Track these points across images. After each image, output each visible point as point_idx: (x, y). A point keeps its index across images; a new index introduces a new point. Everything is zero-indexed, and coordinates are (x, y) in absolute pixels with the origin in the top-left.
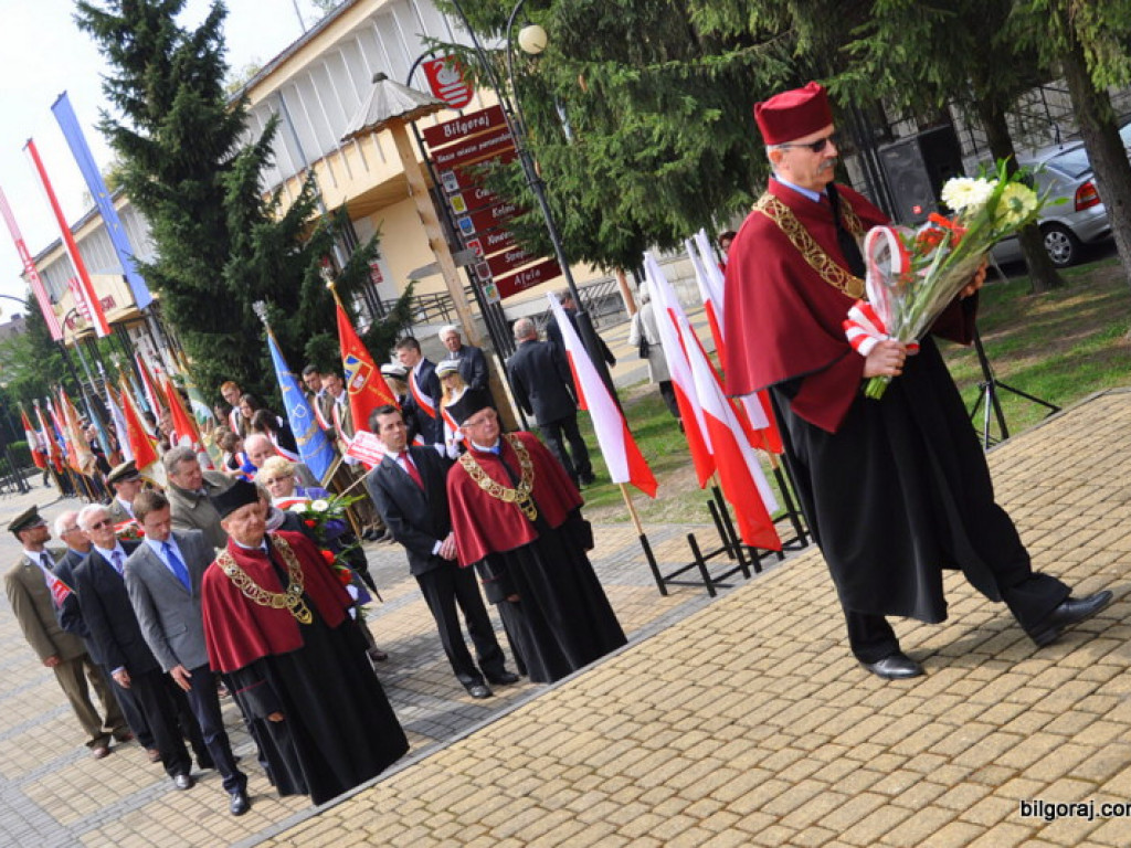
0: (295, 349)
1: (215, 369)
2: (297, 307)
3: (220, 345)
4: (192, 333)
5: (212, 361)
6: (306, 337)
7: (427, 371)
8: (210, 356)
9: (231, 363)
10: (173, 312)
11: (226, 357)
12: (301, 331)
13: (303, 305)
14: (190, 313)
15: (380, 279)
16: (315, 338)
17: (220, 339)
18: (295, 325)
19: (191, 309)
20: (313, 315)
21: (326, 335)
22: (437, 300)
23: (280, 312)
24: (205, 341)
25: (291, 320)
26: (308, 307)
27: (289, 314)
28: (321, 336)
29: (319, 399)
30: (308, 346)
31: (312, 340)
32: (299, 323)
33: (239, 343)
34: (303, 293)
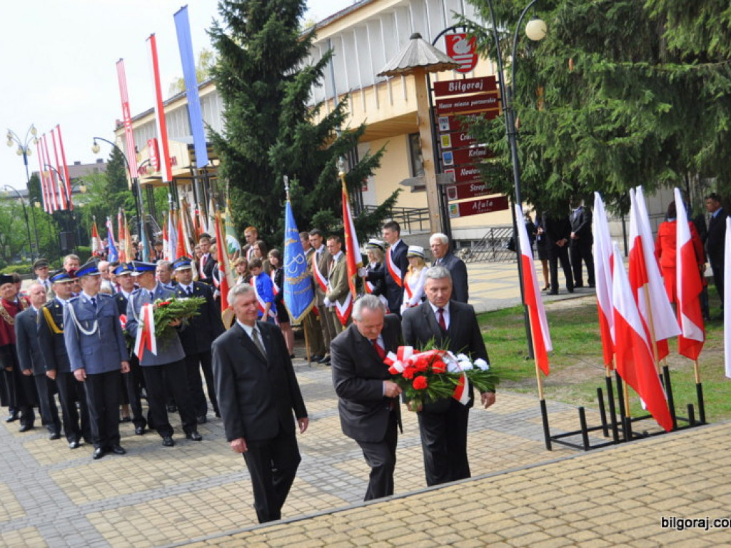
0: (305, 217)
1: (245, 218)
2: (313, 188)
3: (254, 202)
4: (236, 189)
5: (245, 212)
6: (315, 211)
7: (401, 250)
8: (243, 208)
9: (257, 217)
10: (226, 171)
11: (254, 212)
12: (312, 205)
13: (318, 188)
14: (238, 175)
15: (366, 189)
16: (321, 213)
17: (254, 198)
18: (309, 200)
19: (239, 172)
20: (323, 196)
21: (330, 211)
22: (403, 212)
23: (301, 188)
24: (244, 196)
25: (307, 196)
26: (321, 189)
27: (306, 192)
28: (325, 212)
29: (318, 254)
30: (315, 217)
31: (318, 213)
32: (312, 200)
33: (266, 204)
34: (320, 180)
